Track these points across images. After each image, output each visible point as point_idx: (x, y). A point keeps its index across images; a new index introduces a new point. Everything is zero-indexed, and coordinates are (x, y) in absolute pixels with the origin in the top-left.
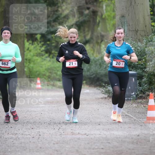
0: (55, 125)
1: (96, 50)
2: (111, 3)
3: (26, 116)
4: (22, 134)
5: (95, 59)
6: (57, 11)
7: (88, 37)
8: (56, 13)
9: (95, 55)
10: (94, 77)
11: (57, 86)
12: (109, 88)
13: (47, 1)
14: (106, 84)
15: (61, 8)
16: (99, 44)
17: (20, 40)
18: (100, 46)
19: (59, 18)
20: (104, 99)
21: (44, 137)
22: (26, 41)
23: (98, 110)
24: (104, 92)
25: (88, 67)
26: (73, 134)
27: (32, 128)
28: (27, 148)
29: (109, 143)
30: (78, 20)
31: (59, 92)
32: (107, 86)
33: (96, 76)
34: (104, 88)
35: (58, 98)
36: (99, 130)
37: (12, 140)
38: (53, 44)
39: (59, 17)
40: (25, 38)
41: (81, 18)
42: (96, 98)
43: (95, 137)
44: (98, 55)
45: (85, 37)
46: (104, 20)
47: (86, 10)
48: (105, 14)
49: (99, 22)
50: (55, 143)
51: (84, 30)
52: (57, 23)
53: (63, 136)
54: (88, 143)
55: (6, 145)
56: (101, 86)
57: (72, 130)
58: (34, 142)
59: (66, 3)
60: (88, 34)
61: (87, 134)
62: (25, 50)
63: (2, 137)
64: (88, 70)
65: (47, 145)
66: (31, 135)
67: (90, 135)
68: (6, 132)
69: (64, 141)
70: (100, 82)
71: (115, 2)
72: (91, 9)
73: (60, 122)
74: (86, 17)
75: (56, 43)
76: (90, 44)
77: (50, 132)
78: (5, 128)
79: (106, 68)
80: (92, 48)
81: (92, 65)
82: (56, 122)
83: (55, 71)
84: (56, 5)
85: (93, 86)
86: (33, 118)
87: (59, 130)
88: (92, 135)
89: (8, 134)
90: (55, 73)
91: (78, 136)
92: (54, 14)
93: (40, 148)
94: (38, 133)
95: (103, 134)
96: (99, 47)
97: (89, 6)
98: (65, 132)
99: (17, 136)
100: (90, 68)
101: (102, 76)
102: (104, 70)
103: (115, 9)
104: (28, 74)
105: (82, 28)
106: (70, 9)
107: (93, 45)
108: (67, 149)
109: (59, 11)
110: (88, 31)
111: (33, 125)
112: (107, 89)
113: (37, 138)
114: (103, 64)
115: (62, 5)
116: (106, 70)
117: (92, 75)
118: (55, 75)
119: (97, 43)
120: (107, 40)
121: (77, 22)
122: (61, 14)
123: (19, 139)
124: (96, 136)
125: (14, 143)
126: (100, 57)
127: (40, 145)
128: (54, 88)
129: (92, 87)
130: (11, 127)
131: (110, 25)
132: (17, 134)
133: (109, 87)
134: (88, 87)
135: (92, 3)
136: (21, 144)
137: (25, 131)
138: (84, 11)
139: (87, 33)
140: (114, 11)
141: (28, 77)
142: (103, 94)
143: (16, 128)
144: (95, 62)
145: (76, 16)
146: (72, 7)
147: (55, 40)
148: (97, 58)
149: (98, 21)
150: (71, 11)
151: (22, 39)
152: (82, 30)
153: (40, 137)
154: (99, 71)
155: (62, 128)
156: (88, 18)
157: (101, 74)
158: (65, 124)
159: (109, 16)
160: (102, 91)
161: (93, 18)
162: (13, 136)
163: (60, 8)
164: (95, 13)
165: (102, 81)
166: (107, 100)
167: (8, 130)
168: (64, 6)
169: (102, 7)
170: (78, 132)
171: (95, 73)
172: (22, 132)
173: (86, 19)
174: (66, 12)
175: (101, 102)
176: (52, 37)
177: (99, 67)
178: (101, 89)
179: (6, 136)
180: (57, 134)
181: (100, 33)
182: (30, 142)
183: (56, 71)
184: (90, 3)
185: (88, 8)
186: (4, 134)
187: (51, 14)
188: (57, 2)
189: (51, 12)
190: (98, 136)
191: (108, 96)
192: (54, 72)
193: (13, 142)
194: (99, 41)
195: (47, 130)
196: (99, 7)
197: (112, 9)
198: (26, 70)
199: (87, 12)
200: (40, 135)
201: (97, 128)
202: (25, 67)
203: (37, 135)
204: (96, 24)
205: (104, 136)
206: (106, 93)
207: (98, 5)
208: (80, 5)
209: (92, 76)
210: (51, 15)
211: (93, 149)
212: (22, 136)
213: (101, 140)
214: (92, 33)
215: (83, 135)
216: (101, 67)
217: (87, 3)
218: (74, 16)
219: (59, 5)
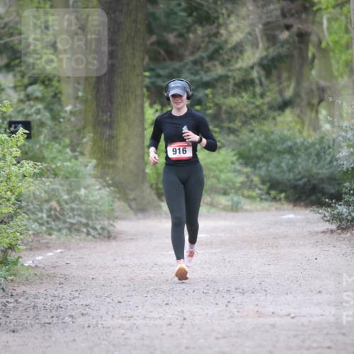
0: (218, 296)
1: (307, 123)
2: (341, 14)
3: (151, 275)
4: (145, 318)
5: (306, 143)
6: (217, 34)
7: (289, 93)
8: (214, 39)
9: (305, 133)
10: (305, 184)
11: (221, 206)
12: (339, 207)
13: (195, 14)
14: (332, 200)
15: (226, 29)
16: (314, 108)
17: (133, 105)
18: (317, 112)
19: (221, 51)
20: (328, 235)
21: (194, 323)
22: (147, 104)
23: (316, 259)
24: (329, 218)
25: (291, 162)
26: (260, 314)
27: (167, 304)
28: (155, 350)
29: (344, 334)
30: (264, 54)
31: (225, 219)
32: (335, 204)
33: (309, 181)
34: (329, 209)
35: (223, 235)
36: (318, 304)
37: (122, 331)
38: (210, 112)
39: (221, 48)
40: (145, 99)
41: (271, 50)
42: (310, 233)
43: (310, 322)
44: (312, 132)
45: (281, 92)
46: (324, 52)
47: (282, 31)
48: (328, 39)
49: (314, 57)
50: (219, 336)
51: (279, 77)
52: (217, 63)
53: (236, 321)
54: (296, 336)
55: (110, 342)
56: (320, 204)
57: (257, 305)
58: (172, 336)
59: (238, 15)
60: (288, 86)
61: (293, 315)
62: (146, 126)
63: (100, 326)
64: (291, 169)
65: (202, 341)
66: (164, 320)
67: (300, 316)
68: (107, 313)
69: (239, 332)
70: (319, 195)
71: (349, 12)
72: (294, 29)
73: (229, 289)
74: (282, 46)
75: (215, 108)
76: (293, 108)
77: (206, 311)
78: (106, 303)
79: (331, 162)
80: (299, 116)
81: (299, 156)
82: (220, 289)
83: (214, 171)
84: (214, 22)
85: (302, 204)
86: (167, 280)
87: (227, 306)
88: (304, 316)
89: (113, 317)
90: (215, 177)
91: (272, 320)
92: (209, 42)
93: (187, 348)
94: (181, 314)
95: (330, 313)
96: (313, 115)
97: (290, 21)
98: (241, 310)
99: (132, 321)
100: (296, 163)
101: (322, 181)
102: (327, 167)
103: (349, 26)
104: (153, 182)
105: (274, 72)
106: (247, 30)
107: (301, 112)
108: (247, 350)
109: (221, 35)
110: (289, 79)
111: (168, 296)
112: (335, 212)
113: (179, 326)
114: (324, 152)
115: (228, 22)
116: (331, 167)
117: (300, 179)
118: (214, 180)
119: (311, 105)
120: (333, 97)
121: (262, 59)
122: (226, 42)
123: (137, 328)
124: (312, 319)
125: (126, 339)
126: (318, 137)
127: (185, 341)
128: (213, 210)
129: (301, 206)
130: (120, 302)
131: (338, 63)
132: (132, 317)
133: (340, 205)
134: (291, 206)
135: (296, 15)
136: (143, 339)
137: (151, 310)
138: (277, 33)
139: (285, 84)
140: (347, 31)
141: (154, 186)
142: (327, 223)
143: (131, 303)
144: (307, 149)
145: (261, 45)
146: (252, 25)
147: (213, 102)
148: (310, 140)
149: (310, 55)
150: (250, 34)
151: (139, 102)
152: (274, 78)
153: (185, 323)
154: (314, 171)
155: (233, 301)
156: (289, 49)
157: (320, 176)
158: (240, 293)
159: (336, 43)
160: (325, 216)
161: (300, 49)
162: (125, 322)
163: (223, 28)
164: (303, 37)
165: (324, 194)
166: (335, 236)
167: (111, 309)
168: (231, 22)
169: (321, 23)
170: (272, 310)
171: (307, 174)
172: (144, 312)
173: (284, 51)
174: (237, 37)
175: (323, 241)
176: (207, 95)
177: (316, 161)
178: (320, 211)
179: (109, 322)
180: (222, 316)
181: (317, 83)
182: (163, 335)
183: (217, 173)
184: (292, 15)
185: (288, 27)
186: (104, 318)
187: (203, 42)
188: (215, 15)
189: (203, 37)
190: (316, 319)
191: (338, 227)
192: (212, 174)
193: (125, 336)
194: (315, 101)
195: (202, 307)
196: (313, 22)
197: (343, 27)
198: (148, 170)
199: (284, 35)
200: (185, 319)
201: (314, 301)
202: (146, 164)
203: (177, 319)
204: (306, 62)
205: (332, 319)
206: (333, 220)
207: (311, 17)
208: (270, 20)
209: (301, 183)
210: (203, 45)
211: (308, 349)
212: (144, 322)
213: (326, 328)
214: (298, 83)
215: (282, 317)
216: (319, 160)
217: (284, 15)
218: (255, 45)
219: (221, 21)
